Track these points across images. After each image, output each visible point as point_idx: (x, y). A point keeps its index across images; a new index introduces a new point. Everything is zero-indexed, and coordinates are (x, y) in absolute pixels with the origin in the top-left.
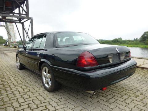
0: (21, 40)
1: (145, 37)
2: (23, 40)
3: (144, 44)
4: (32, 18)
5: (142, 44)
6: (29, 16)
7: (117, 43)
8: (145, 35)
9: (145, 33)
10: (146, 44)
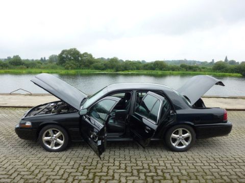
1: (64, 58)
3: (63, 68)
5: (61, 68)
7: (21, 66)
8: (63, 55)
9: (63, 52)
10: (67, 69)
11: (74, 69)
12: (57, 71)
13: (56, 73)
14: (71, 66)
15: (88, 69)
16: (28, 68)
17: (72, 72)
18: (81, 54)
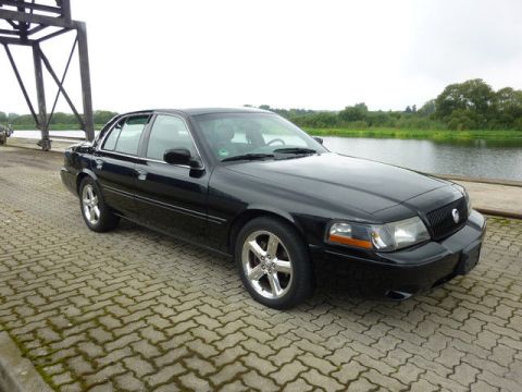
0: (29, 113)
1: (450, 103)
2: (37, 112)
3: (444, 126)
4: (84, 23)
5: (439, 125)
6: (69, 16)
7: (358, 122)
8: (448, 97)
9: (450, 89)
10: (453, 128)
11: (471, 128)
12: (427, 132)
13: (426, 137)
14: (462, 121)
15: (509, 129)
16: (370, 125)
17: (463, 135)
18: (493, 93)
